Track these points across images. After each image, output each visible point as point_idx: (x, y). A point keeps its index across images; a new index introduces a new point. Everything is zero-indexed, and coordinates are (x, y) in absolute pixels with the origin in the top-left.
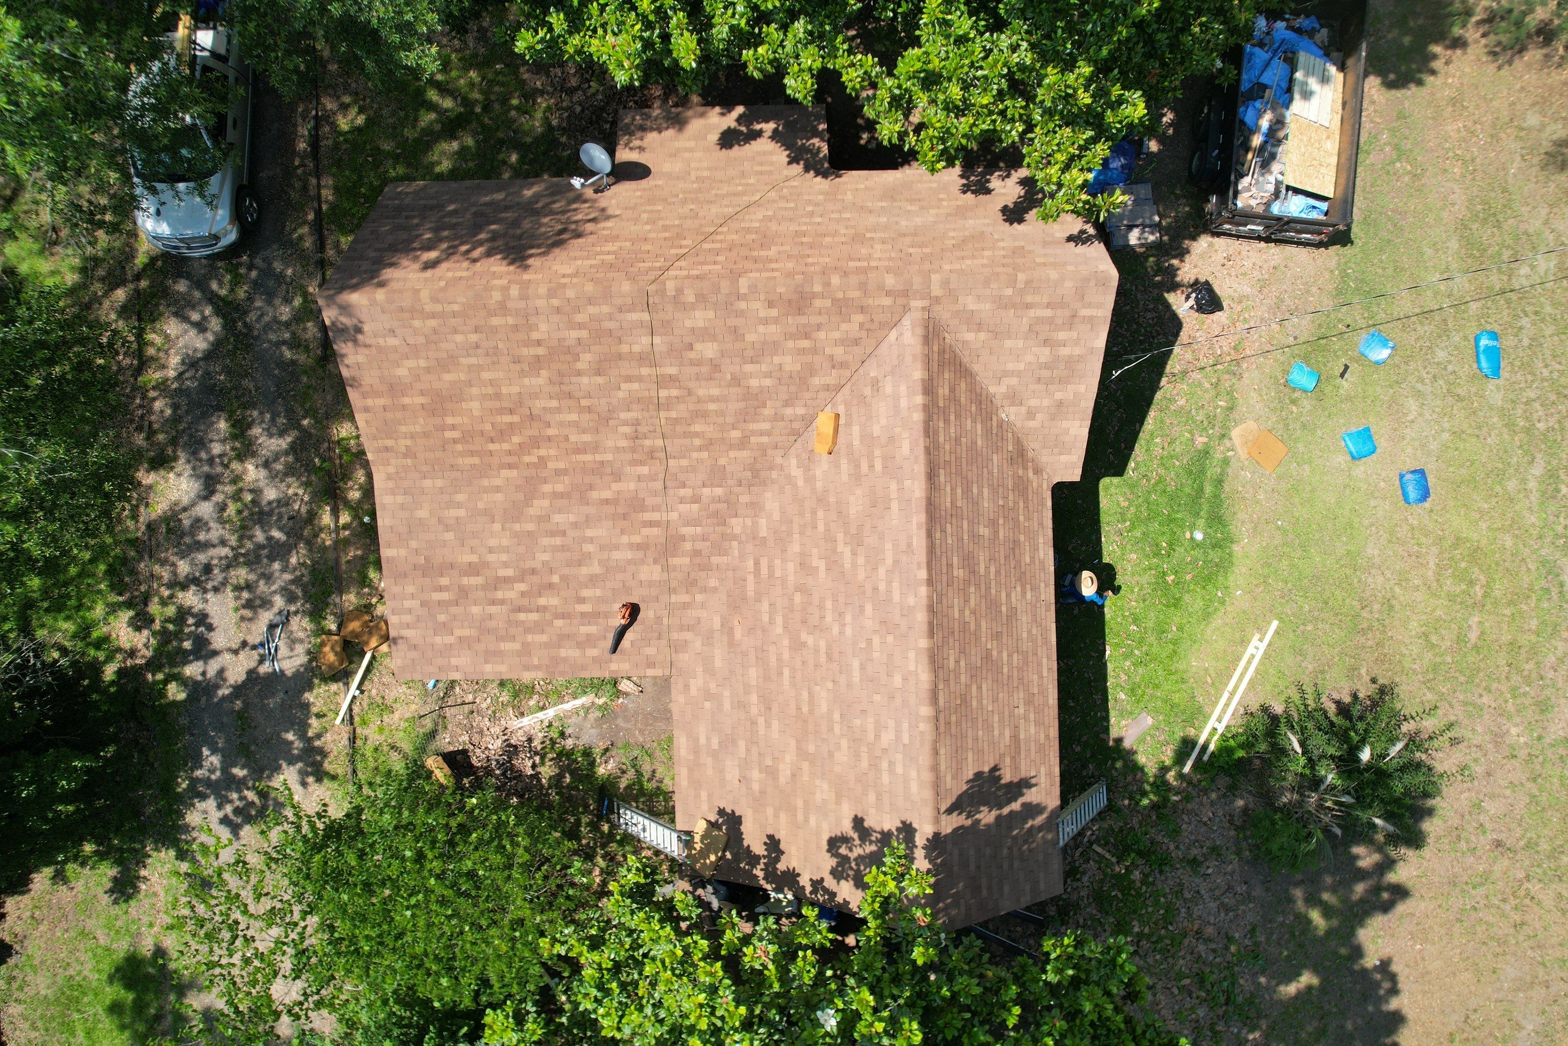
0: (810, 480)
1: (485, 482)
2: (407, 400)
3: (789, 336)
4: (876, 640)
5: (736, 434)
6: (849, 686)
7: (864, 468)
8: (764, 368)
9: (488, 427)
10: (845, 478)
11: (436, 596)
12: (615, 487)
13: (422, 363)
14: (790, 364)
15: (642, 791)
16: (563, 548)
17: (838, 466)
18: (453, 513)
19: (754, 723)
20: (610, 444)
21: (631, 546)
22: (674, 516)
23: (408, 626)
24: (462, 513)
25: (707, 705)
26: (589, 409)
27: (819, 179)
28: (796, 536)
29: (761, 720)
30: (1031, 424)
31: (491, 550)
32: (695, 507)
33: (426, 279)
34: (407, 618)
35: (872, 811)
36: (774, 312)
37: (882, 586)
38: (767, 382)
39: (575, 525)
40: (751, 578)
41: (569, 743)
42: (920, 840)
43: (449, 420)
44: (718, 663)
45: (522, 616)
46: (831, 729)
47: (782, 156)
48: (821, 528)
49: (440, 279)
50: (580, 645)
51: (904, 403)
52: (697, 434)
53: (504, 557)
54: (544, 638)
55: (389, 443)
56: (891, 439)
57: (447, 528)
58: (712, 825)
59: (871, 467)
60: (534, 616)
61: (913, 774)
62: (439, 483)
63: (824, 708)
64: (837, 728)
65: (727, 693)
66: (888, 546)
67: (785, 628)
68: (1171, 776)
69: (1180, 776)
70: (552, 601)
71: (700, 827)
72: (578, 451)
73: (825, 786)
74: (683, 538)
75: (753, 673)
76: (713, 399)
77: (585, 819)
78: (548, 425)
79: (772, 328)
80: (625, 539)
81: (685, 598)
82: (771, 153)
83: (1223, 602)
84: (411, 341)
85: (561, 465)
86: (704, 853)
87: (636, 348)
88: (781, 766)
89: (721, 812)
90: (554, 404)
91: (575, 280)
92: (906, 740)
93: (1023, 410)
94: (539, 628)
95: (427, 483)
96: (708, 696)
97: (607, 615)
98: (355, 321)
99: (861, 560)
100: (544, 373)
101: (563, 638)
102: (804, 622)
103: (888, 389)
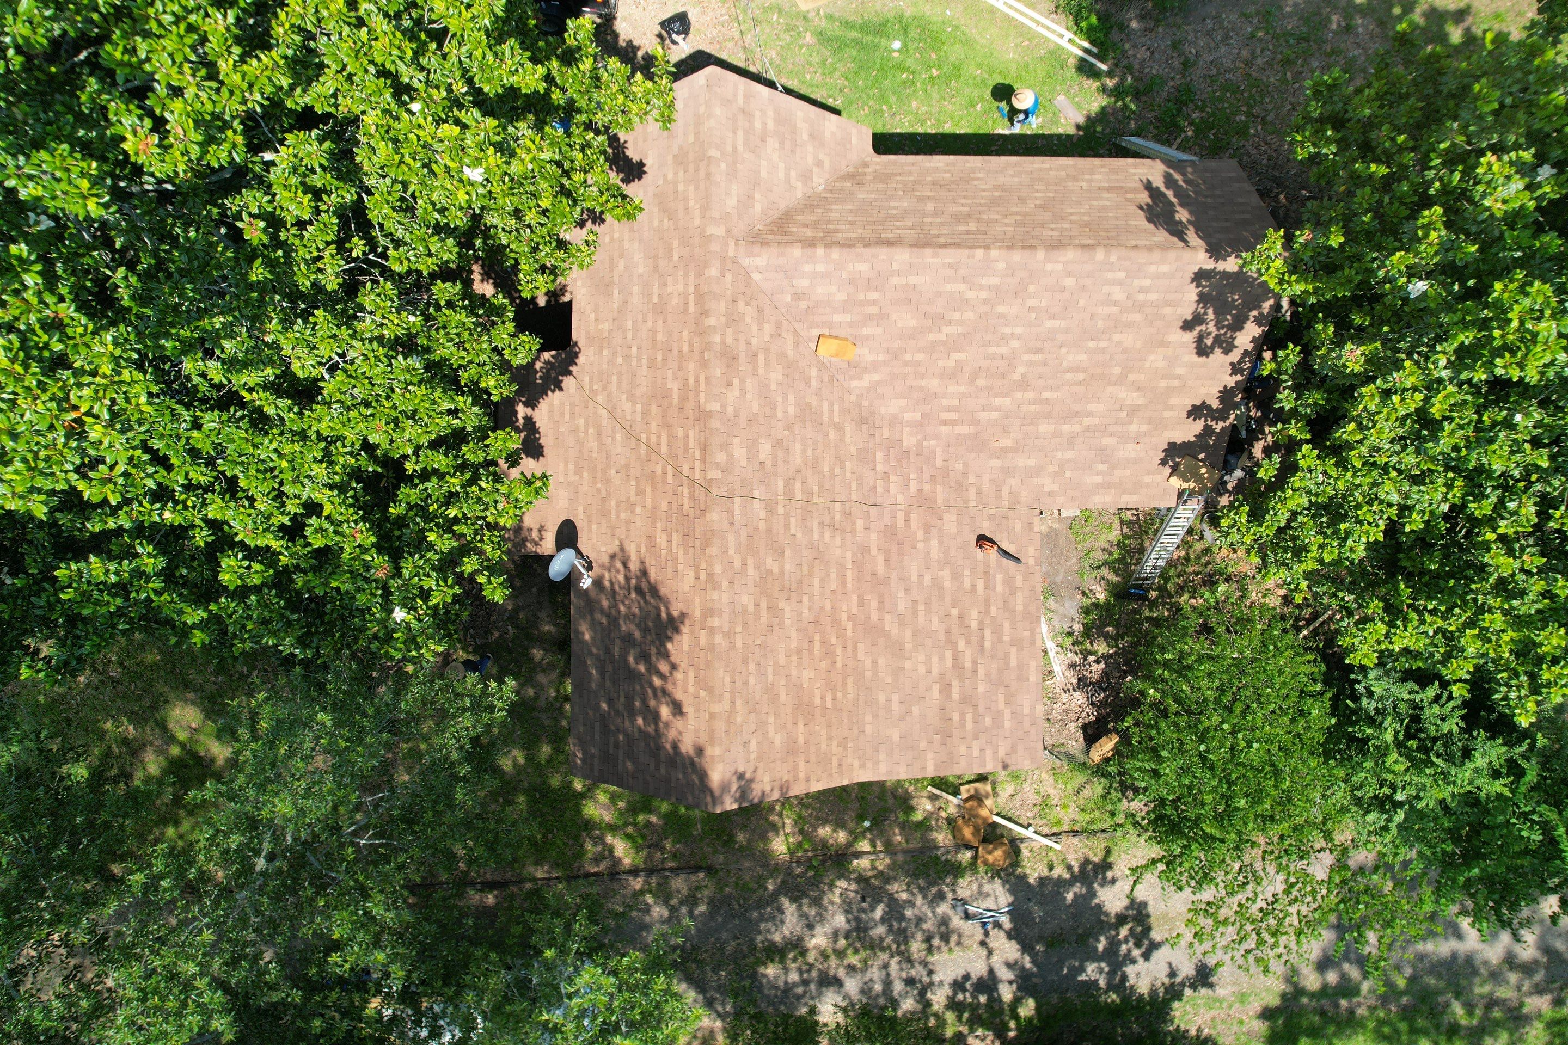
0: (875, 367)
1: (868, 674)
2: (801, 740)
3: (755, 372)
4: (1031, 302)
5: (832, 434)
6: (1067, 331)
7: (873, 310)
8: (780, 399)
9: (823, 665)
10: (879, 330)
11: (969, 725)
12: (874, 552)
13: (771, 719)
14: (776, 375)
15: (1121, 560)
16: (928, 603)
17: (867, 338)
18: (895, 707)
19: (1088, 429)
20: (838, 552)
21: (926, 540)
22: (900, 498)
23: (995, 753)
24: (895, 698)
25: (1068, 474)
26: (811, 567)
27: (581, 359)
28: (925, 383)
29: (1086, 421)
30: (827, 164)
31: (929, 672)
32: (892, 478)
33: (697, 710)
34: (989, 753)
35: (1180, 311)
36: (736, 382)
37: (984, 295)
38: (791, 398)
39: (908, 591)
40: (958, 429)
41: (1078, 627)
42: (1210, 265)
43: (818, 701)
44: (1031, 462)
45: (987, 645)
46: (1103, 350)
47: (553, 397)
48: (920, 357)
49: (696, 697)
50: (1013, 591)
51: (820, 268)
52: (832, 470)
53: (935, 659)
54: (1007, 625)
55: (835, 762)
56: (852, 281)
57: (909, 712)
58: (1175, 470)
59: (873, 303)
60: (988, 633)
61: (1152, 269)
62: (868, 718)
63: (1083, 357)
64: (1103, 344)
65: (1059, 455)
66: (948, 287)
67: (1006, 395)
68: (1110, 83)
69: (1110, 74)
70: (974, 617)
71: (1176, 483)
72: (844, 583)
73: (1152, 357)
74: (920, 491)
75: (1043, 428)
76: (804, 451)
77: (1147, 613)
78: (823, 607)
79: (749, 386)
80: (920, 545)
81: (972, 491)
82: (551, 405)
83: (956, 28)
84: (753, 727)
85: (855, 601)
86: (1198, 478)
87: (763, 514)
88: (1129, 402)
89: (1163, 462)
90: (805, 599)
91: (703, 566)
92: (1122, 275)
93: (815, 170)
94: (998, 630)
95: (869, 729)
96: (1060, 473)
97: (987, 565)
98: (734, 779)
99: (957, 316)
100: (781, 605)
101: (1007, 607)
102: (1004, 376)
103: (804, 283)
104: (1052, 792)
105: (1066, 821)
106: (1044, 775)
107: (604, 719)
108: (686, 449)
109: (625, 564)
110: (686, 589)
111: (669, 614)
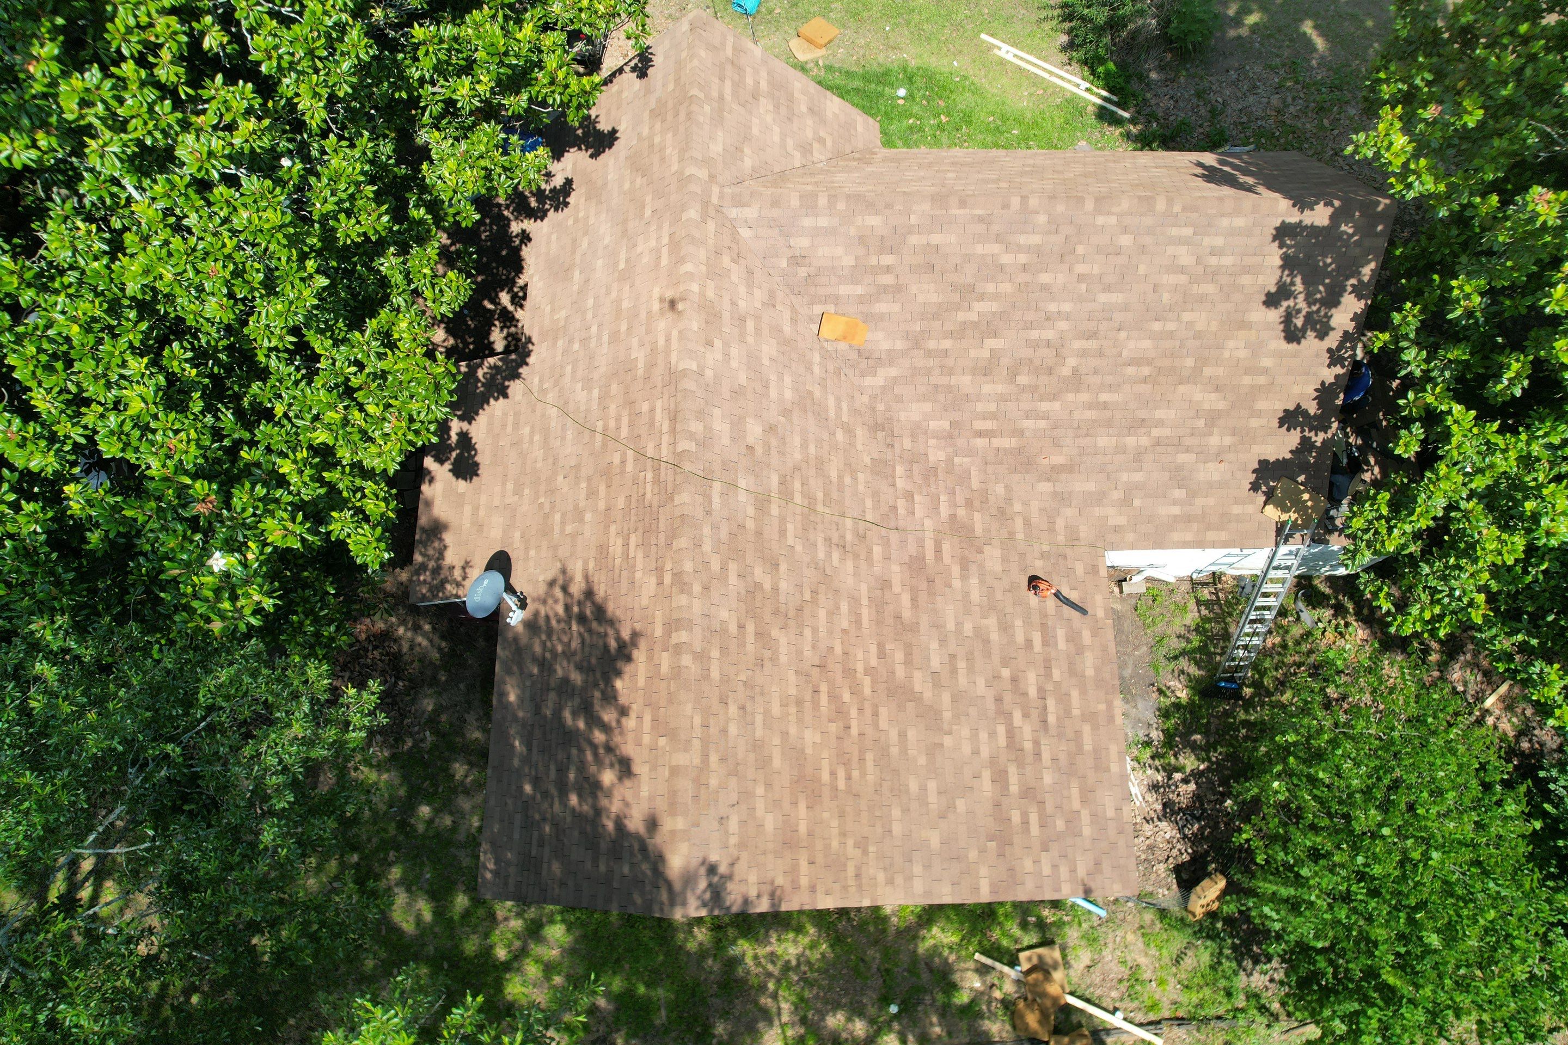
0: (891, 358)
1: (894, 750)
2: (803, 828)
3: (742, 338)
4: (1080, 269)
5: (840, 435)
6: (1126, 308)
7: (888, 279)
8: (773, 377)
9: (833, 727)
10: (896, 307)
11: (1035, 829)
12: (897, 588)
13: (760, 790)
14: (769, 349)
15: (1202, 649)
16: (970, 659)
17: (881, 317)
18: (933, 798)
19: (1158, 442)
20: (850, 581)
21: (964, 578)
22: (928, 523)
23: (1073, 871)
24: (932, 786)
25: (1137, 502)
26: (815, 592)
27: (531, 360)
28: (954, 380)
29: (1156, 432)
30: (829, 143)
31: (976, 752)
32: (917, 498)
33: (654, 768)
34: (1064, 871)
35: (1261, 279)
36: (718, 343)
37: (1022, 258)
38: (788, 379)
39: (943, 642)
40: (997, 442)
42: (1294, 217)
43: (826, 777)
44: (1090, 487)
45: (1052, 719)
46: (1171, 335)
47: (496, 407)
48: (947, 344)
49: (653, 748)
50: (1080, 650)
52: (840, 477)
53: (983, 736)
54: (1075, 694)
55: (851, 871)
56: (862, 240)
57: (952, 807)
58: (1270, 497)
59: (888, 269)
60: (1051, 703)
61: (1225, 222)
62: (896, 813)
63: (1147, 344)
64: (1171, 326)
65: (1124, 477)
66: (979, 249)
67: (1054, 397)
68: (1134, 130)
69: (1133, 121)
70: (1031, 680)
71: (1272, 513)
72: (858, 623)
73: (1231, 344)
74: (953, 517)
75: (1103, 441)
76: (805, 446)
77: (1242, 716)
78: (831, 649)
79: (734, 351)
80: (957, 584)
81: (1019, 522)
82: (492, 417)
83: (965, 78)
84: (734, 797)
85: (873, 649)
86: (1299, 506)
87: (751, 511)
88: (1206, 406)
89: (1255, 487)
90: (808, 632)
91: (668, 566)
92: (1188, 231)
93: (816, 146)
94: (1064, 699)
95: (897, 828)
96: (1126, 502)
97: (1044, 615)
98: (703, 871)
99: (990, 288)
100: (775, 633)
101: (1073, 671)
102: (1050, 370)
103: (804, 242)
104: (1142, 960)
105: (1165, 1003)
106: (1130, 937)
107: (527, 805)
108: (651, 424)
109: (565, 589)
110: (645, 602)
111: (618, 639)
